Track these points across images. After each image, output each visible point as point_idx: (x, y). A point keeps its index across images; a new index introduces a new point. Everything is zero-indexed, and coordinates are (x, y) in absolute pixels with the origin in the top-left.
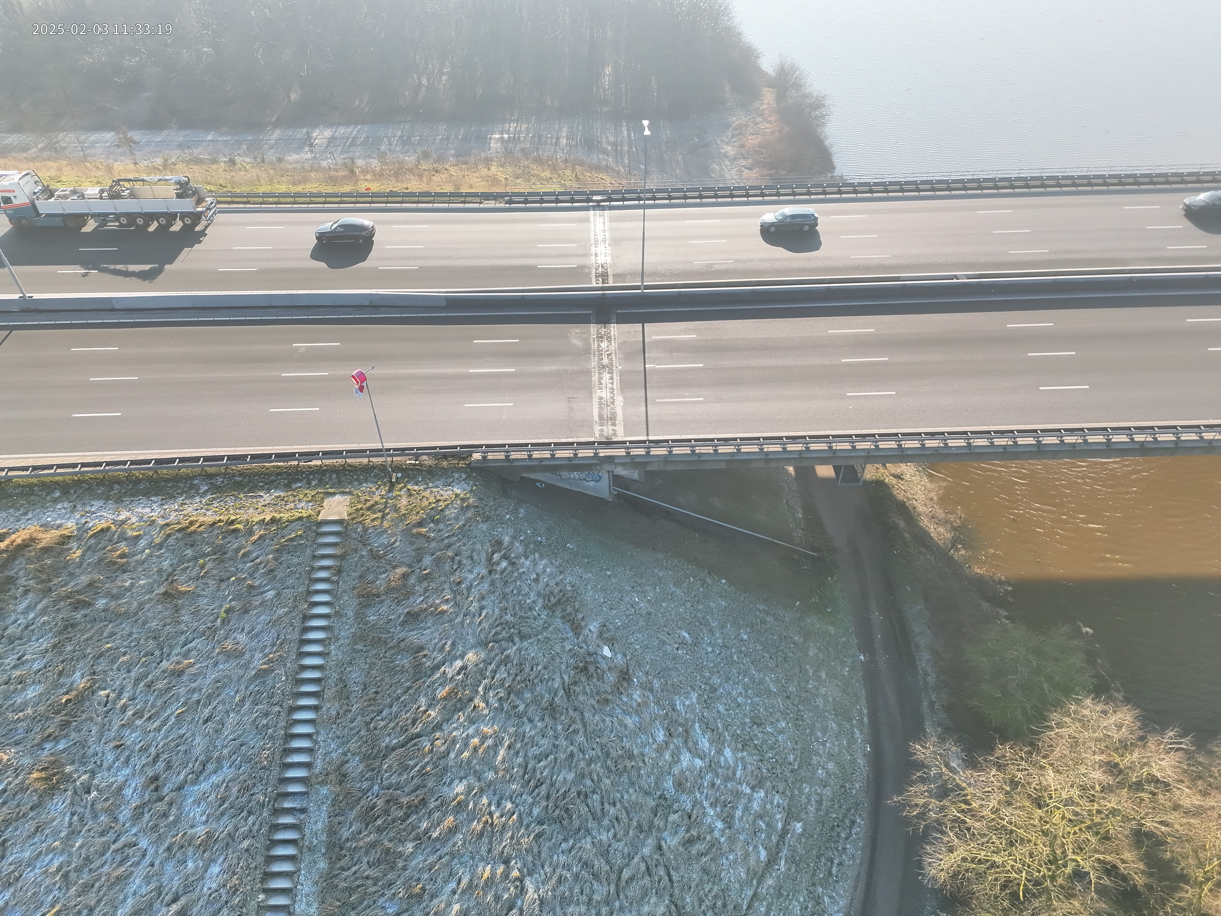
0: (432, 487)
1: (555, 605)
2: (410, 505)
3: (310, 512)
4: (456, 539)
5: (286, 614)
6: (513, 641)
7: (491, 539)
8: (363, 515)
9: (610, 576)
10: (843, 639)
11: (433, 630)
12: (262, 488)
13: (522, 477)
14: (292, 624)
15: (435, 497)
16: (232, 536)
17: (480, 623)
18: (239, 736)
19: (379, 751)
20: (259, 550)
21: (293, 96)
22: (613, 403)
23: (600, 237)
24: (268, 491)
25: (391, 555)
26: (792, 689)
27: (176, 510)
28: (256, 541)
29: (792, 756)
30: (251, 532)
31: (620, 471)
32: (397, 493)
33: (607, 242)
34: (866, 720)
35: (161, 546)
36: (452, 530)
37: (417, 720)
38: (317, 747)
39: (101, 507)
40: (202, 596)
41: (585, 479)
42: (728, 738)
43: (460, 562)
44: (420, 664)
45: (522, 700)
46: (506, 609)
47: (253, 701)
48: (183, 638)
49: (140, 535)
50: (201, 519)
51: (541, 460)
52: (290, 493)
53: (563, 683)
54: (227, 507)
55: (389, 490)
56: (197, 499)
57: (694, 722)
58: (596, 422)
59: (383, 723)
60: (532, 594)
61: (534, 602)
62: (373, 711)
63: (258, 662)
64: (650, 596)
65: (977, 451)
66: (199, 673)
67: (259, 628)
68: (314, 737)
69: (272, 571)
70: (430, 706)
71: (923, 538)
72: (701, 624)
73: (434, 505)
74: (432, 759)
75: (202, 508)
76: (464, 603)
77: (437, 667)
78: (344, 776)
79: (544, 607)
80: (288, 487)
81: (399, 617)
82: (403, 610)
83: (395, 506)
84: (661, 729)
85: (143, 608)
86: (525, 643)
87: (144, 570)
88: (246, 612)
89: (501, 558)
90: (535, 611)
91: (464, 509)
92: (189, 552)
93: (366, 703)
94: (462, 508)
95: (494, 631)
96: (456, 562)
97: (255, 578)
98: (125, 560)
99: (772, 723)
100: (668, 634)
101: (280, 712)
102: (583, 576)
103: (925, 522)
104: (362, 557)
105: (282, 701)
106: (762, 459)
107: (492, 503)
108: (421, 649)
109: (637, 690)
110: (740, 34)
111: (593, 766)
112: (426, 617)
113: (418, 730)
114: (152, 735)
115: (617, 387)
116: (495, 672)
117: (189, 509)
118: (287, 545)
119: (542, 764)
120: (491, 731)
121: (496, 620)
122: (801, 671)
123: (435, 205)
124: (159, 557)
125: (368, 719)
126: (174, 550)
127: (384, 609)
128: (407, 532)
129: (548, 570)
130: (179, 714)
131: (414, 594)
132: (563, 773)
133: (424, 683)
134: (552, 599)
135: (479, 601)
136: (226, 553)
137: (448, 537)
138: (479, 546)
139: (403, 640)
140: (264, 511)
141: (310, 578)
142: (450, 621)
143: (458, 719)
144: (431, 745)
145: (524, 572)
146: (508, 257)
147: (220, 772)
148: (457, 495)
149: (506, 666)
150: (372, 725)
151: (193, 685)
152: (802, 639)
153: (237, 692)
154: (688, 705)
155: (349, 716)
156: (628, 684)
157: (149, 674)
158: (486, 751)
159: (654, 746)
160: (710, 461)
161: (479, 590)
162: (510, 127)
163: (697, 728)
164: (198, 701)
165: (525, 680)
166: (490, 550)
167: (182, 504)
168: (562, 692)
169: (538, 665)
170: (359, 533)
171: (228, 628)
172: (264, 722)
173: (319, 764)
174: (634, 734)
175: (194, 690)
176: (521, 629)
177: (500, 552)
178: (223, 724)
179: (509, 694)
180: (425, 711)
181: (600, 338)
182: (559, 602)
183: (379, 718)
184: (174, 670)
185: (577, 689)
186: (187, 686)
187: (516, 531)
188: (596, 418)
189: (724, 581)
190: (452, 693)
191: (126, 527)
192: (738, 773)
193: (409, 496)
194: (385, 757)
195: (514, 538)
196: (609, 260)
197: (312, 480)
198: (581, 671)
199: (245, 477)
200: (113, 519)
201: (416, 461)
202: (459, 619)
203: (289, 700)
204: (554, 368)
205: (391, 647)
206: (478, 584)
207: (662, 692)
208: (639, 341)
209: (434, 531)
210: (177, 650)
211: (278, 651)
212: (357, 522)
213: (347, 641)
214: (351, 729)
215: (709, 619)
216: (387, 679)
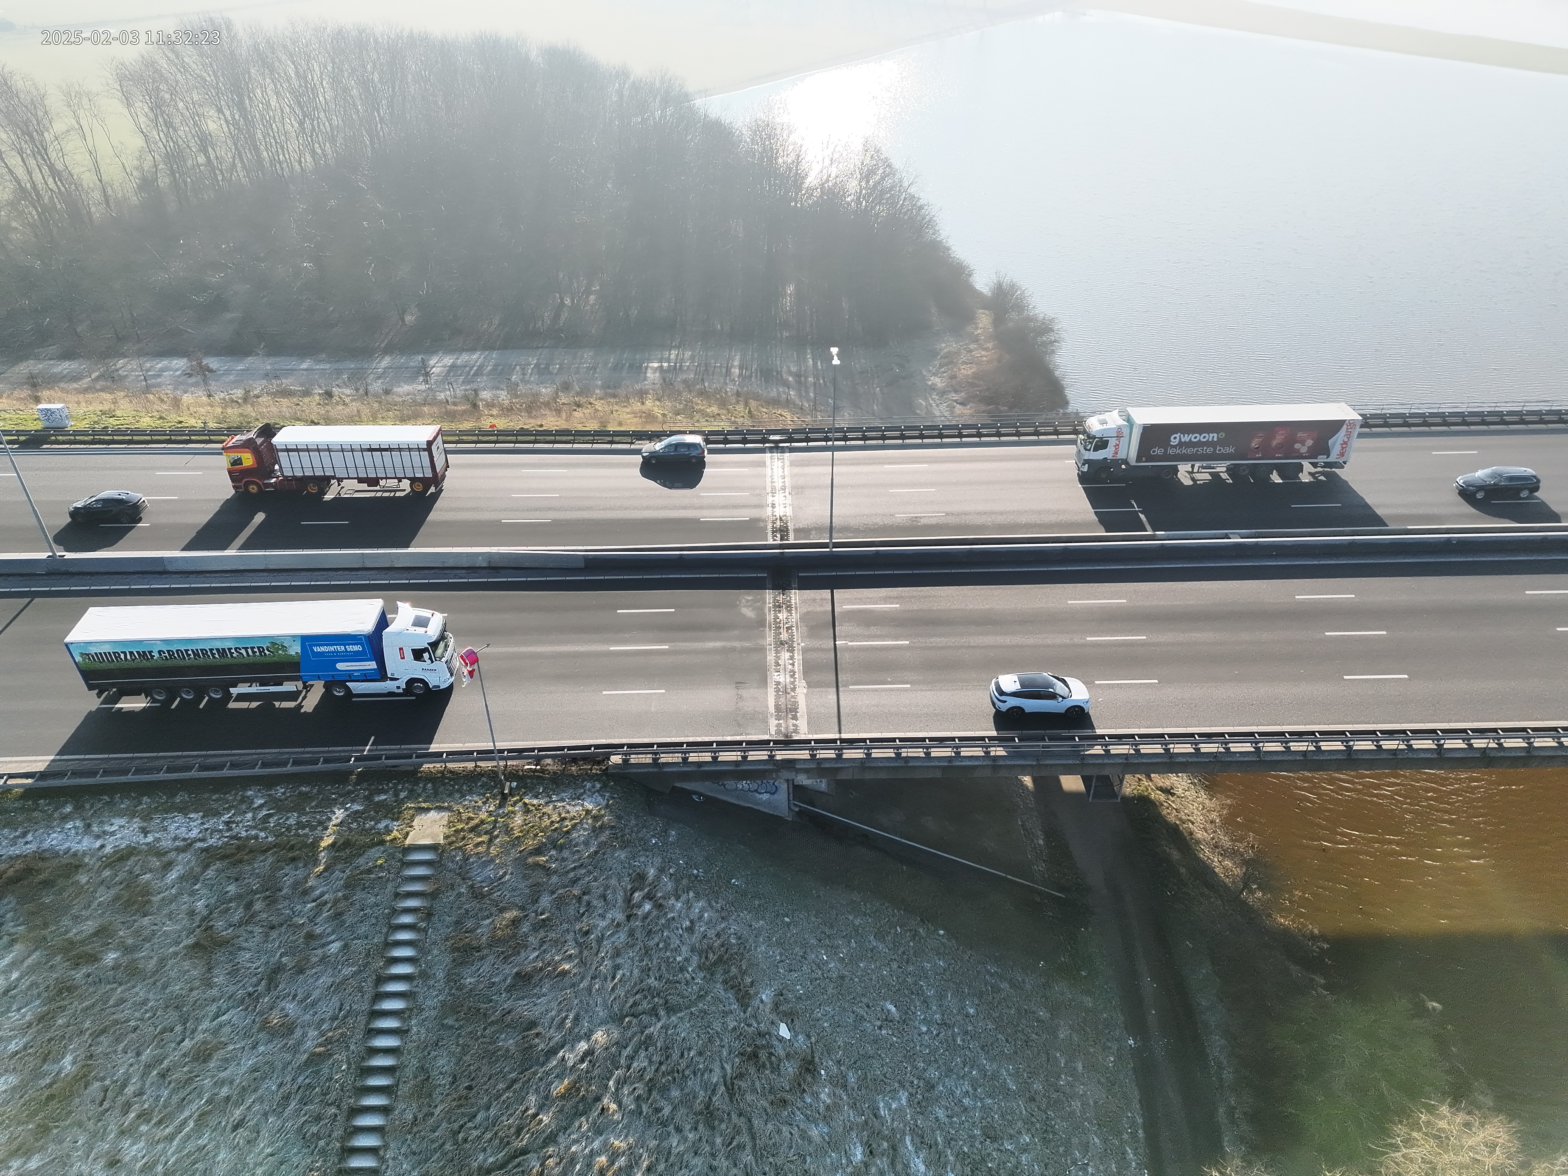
0: (555, 801)
1: (715, 964)
2: (526, 825)
3: (395, 833)
4: (584, 871)
5: (355, 974)
6: (657, 1015)
7: (631, 871)
8: (464, 838)
9: (788, 924)
10: (1105, 1015)
11: (549, 997)
12: (334, 802)
13: (674, 788)
14: (360, 989)
15: (560, 814)
16: (290, 866)
17: (613, 989)
18: (280, 1149)
20: (325, 885)
21: (408, 319)
22: (794, 690)
23: (778, 484)
24: (342, 805)
25: (499, 893)
26: (1037, 1086)
27: (220, 831)
28: (321, 873)
30: (315, 862)
31: (803, 780)
32: (510, 808)
33: (787, 490)
34: (1141, 1133)
35: (195, 879)
36: (579, 859)
37: (523, 1128)
38: (384, 1167)
39: (123, 826)
40: (244, 949)
41: (756, 791)
42: (951, 1158)
43: (588, 904)
44: (531, 1047)
45: (668, 1099)
46: (649, 969)
47: (301, 1099)
48: (214, 1008)
51: (700, 764)
52: (370, 808)
53: (724, 1077)
54: (287, 826)
55: (500, 804)
56: (249, 816)
57: (904, 1133)
58: (771, 715)
59: (475, 1133)
60: (684, 949)
61: (686, 960)
62: (463, 1115)
63: (311, 1042)
64: (843, 953)
65: (1270, 758)
66: (232, 1059)
67: (316, 994)
68: (381, 1153)
69: (340, 914)
70: (541, 1108)
71: (1204, 873)
72: (912, 993)
73: (557, 825)
75: (254, 829)
76: (593, 961)
77: (553, 1052)
79: (700, 967)
80: (368, 800)
81: (505, 980)
82: (510, 970)
83: (507, 826)
84: (858, 1144)
85: (165, 966)
86: (673, 1018)
87: (171, 913)
88: (301, 971)
89: (643, 898)
90: (688, 972)
91: (596, 831)
92: (232, 889)
93: (454, 1103)
94: (594, 829)
95: (631, 1001)
96: (584, 903)
97: (316, 924)
98: (146, 899)
99: (1011, 1137)
100: (868, 1006)
101: (336, 1116)
102: (753, 923)
103: (1206, 853)
104: (460, 895)
105: (341, 1100)
106: (988, 765)
107: (633, 822)
108: (533, 1024)
109: (825, 1087)
110: (948, 249)
112: (541, 980)
113: (524, 1143)
114: (160, 1147)
115: (799, 670)
116: (631, 1058)
118: (362, 879)
120: (623, 1145)
121: (636, 984)
122: (1048, 1060)
123: (576, 446)
124: (192, 895)
125: (456, 1126)
126: (213, 885)
127: (486, 968)
128: (521, 861)
129: (706, 915)
131: (526, 947)
133: (535, 1073)
134: (711, 955)
135: (613, 957)
136: (280, 890)
137: (575, 868)
138: (613, 882)
139: (509, 1012)
140: (334, 833)
141: (389, 923)
142: (573, 985)
143: (580, 1127)
144: (541, 1166)
145: (673, 918)
146: (664, 508)
148: (588, 812)
149: (646, 1050)
150: (461, 1135)
151: (222, 1074)
152: (1048, 1015)
153: (280, 1086)
154: (896, 1109)
155: (431, 1122)
156: (813, 1077)
157: (164, 1059)
159: (849, 1170)
160: (920, 767)
161: (613, 943)
162: (670, 354)
163: (908, 1143)
164: (228, 1099)
165: (672, 1071)
166: (629, 887)
168: (723, 1088)
169: (690, 1049)
170: (457, 863)
171: (275, 994)
172: (314, 1129)
174: (820, 1152)
175: (223, 1083)
176: (669, 997)
177: (642, 889)
178: (258, 1132)
179: (650, 1091)
180: (535, 1115)
181: (778, 607)
182: (720, 958)
183: (470, 1125)
184: (198, 1053)
185: (743, 1084)
186: (213, 1077)
187: (664, 861)
188: (772, 709)
189: (942, 932)
190: (573, 1088)
193: (525, 812)
195: (661, 870)
196: (789, 512)
197: (401, 790)
198: (749, 1059)
199: (313, 787)
200: (137, 843)
201: (536, 765)
202: (584, 984)
203: (351, 1097)
204: (718, 644)
205: (492, 1021)
206: (612, 935)
207: (859, 1089)
208: (827, 611)
209: (556, 860)
210: (205, 1025)
211: (339, 1027)
212: (455, 849)
213: (433, 1013)
214: (433, 1141)
215: (922, 986)
216: (484, 1069)
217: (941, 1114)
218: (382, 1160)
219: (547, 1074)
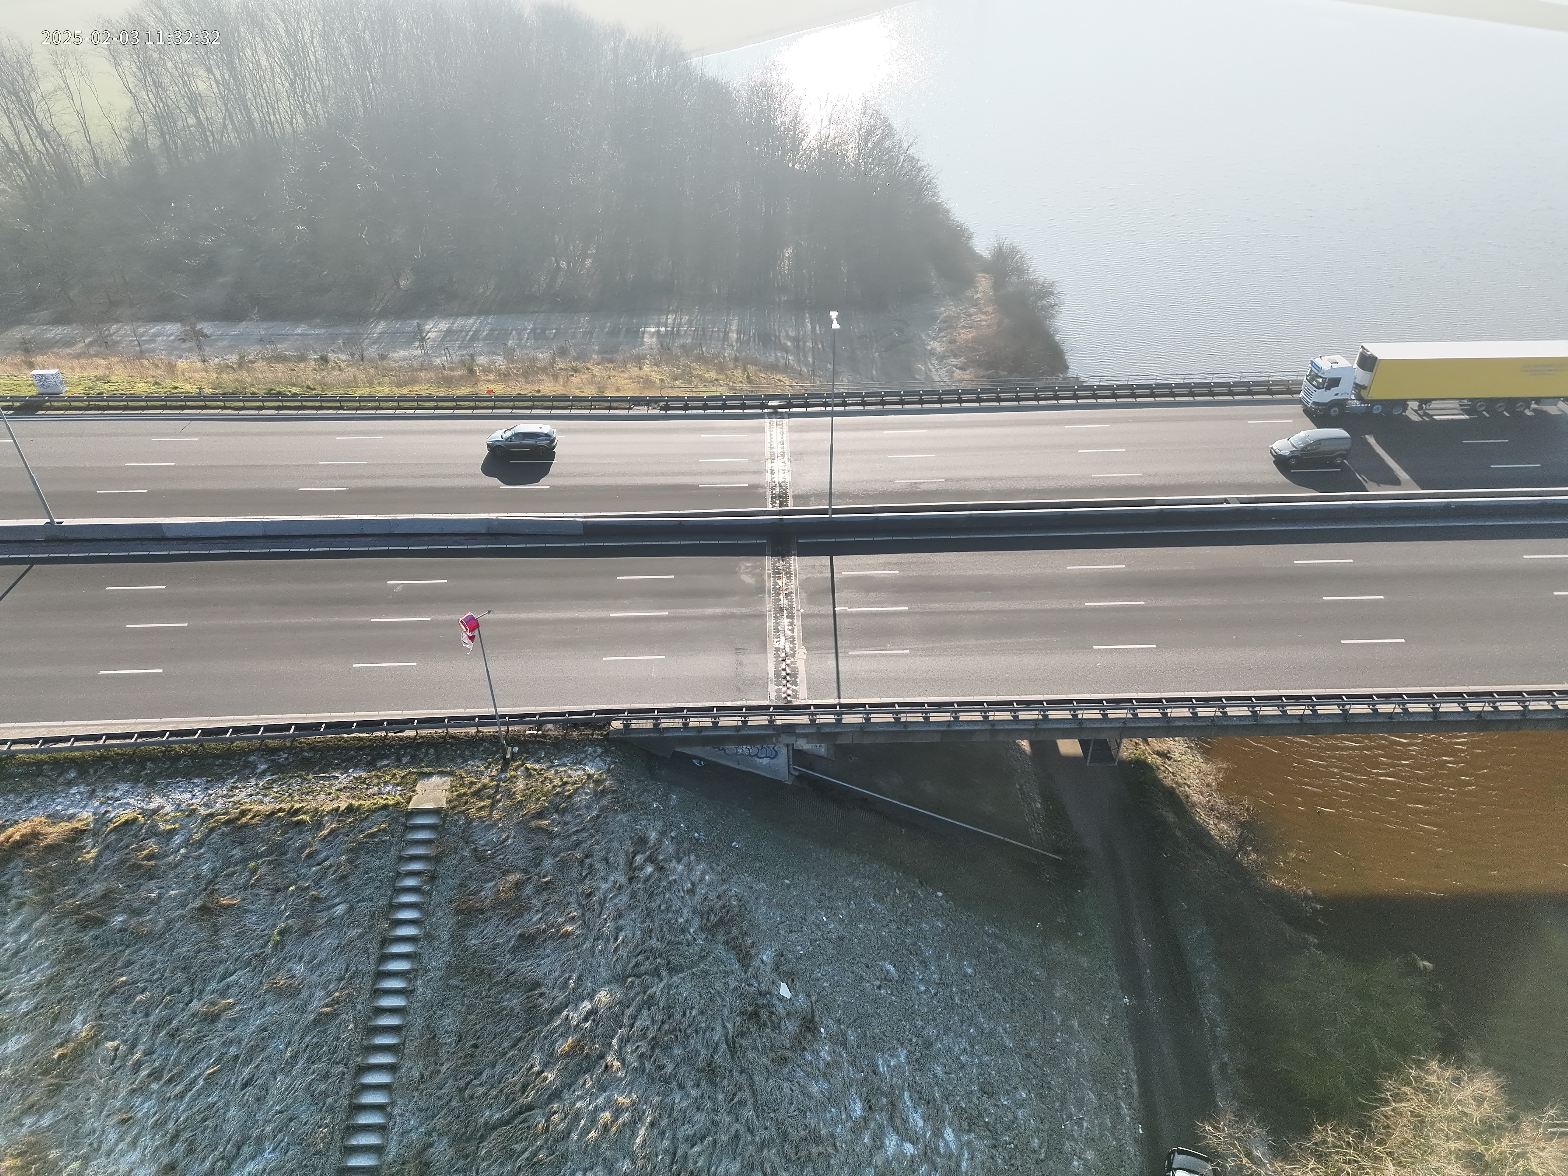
0: (557, 766)
1: (716, 925)
2: (528, 789)
3: (398, 797)
4: (586, 835)
5: (360, 936)
6: (659, 975)
7: (633, 835)
8: (466, 803)
9: (789, 886)
10: (1101, 975)
11: (553, 958)
12: (337, 767)
13: (675, 752)
14: (366, 951)
15: (562, 779)
16: (294, 830)
17: (616, 950)
18: (288, 1107)
19: (476, 1130)
20: (330, 849)
21: (403, 283)
22: (793, 655)
23: (778, 450)
24: (345, 770)
25: (502, 857)
26: (1034, 1043)
27: (224, 796)
28: (326, 837)
29: (1036, 1141)
30: (319, 826)
31: (803, 745)
32: (512, 773)
33: (786, 456)
34: (1135, 1089)
35: (201, 843)
36: (581, 823)
37: (528, 1085)
38: (391, 1123)
39: (127, 791)
40: (250, 912)
41: (756, 755)
42: (949, 1113)
43: (591, 866)
44: (535, 1006)
45: (671, 1057)
46: (651, 931)
47: (309, 1058)
48: (221, 969)
49: (175, 829)
50: (256, 807)
51: (700, 729)
52: (373, 773)
53: (726, 1034)
54: (290, 791)
55: (502, 769)
56: (253, 782)
57: (903, 1090)
58: (771, 681)
59: (481, 1090)
60: (685, 910)
61: (687, 921)
62: (469, 1072)
63: (319, 1003)
64: (842, 914)
65: (1266, 722)
66: (240, 1019)
67: (322, 955)
68: (389, 1109)
69: (344, 877)
70: (546, 1065)
71: (1200, 835)
72: (911, 953)
73: (559, 790)
74: (547, 1140)
75: (258, 793)
76: (595, 923)
77: (558, 1011)
78: (427, 1165)
79: (702, 929)
80: (371, 765)
81: (509, 941)
82: (514, 931)
83: (509, 790)
84: (858, 1100)
85: (172, 928)
86: (675, 978)
87: (177, 877)
88: (308, 933)
89: (645, 861)
90: (690, 933)
91: (598, 796)
92: (237, 852)
93: (460, 1062)
94: (596, 793)
95: (633, 962)
96: (587, 866)
97: (321, 887)
98: (152, 863)
99: (1008, 1093)
100: (867, 967)
101: (344, 1074)
102: (754, 885)
103: (1202, 816)
104: (463, 858)
105: (348, 1058)
106: (986, 730)
107: (634, 787)
108: (537, 985)
109: (825, 1044)
110: (948, 212)
111: (765, 1152)
112: (544, 941)
113: (530, 1099)
114: (171, 1104)
115: (799, 636)
116: (634, 1018)
117: (241, 795)
118: (367, 843)
119: (696, 1149)
120: (627, 1101)
121: (638, 945)
122: (1045, 1018)
123: (573, 411)
124: (197, 858)
125: (462, 1083)
126: (218, 849)
127: (489, 929)
128: (523, 825)
129: (707, 878)
130: (209, 1074)
131: (529, 909)
132: (725, 1162)
133: (540, 1032)
134: (712, 917)
135: (615, 919)
136: (285, 854)
137: (577, 832)
138: (616, 845)
139: (513, 973)
140: (338, 797)
141: (394, 886)
142: (576, 947)
143: (584, 1084)
144: (546, 1121)
145: (675, 881)
146: (663, 474)
147: (259, 1159)
148: (590, 776)
149: (649, 1009)
150: (467, 1092)
151: (230, 1034)
152: (1045, 975)
153: (289, 1044)
154: (895, 1066)
155: (437, 1079)
156: (813, 1036)
157: (173, 1019)
158: (620, 1131)
159: (849, 1124)
160: (919, 732)
161: (616, 904)
162: (667, 319)
163: (907, 1099)
164: (237, 1057)
165: (675, 1029)
166: (631, 850)
167: (233, 787)
168: (724, 1046)
169: (692, 1008)
170: (460, 827)
171: (282, 955)
172: (323, 1087)
173: (393, 1149)
174: (822, 1107)
175: (231, 1042)
176: (671, 958)
177: (644, 852)
178: (267, 1090)
179: (653, 1048)
180: (540, 1073)
181: (777, 573)
182: (721, 919)
183: (477, 1082)
184: (206, 1014)
185: (744, 1042)
186: (222, 1036)
187: (665, 825)
188: (772, 675)
189: (940, 894)
190: (578, 1046)
191: (158, 818)
192: (964, 1164)
193: (527, 777)
194: (483, 1138)
195: (663, 834)
196: (788, 478)
197: (403, 755)
198: (750, 1018)
199: (316, 752)
200: (142, 808)
201: (538, 730)
202: (588, 945)
203: (358, 1055)
204: (718, 611)
205: (496, 982)
206: (615, 897)
207: (859, 1047)
208: (827, 578)
209: (559, 823)
210: (213, 986)
211: (346, 988)
212: (459, 812)
213: (439, 974)
214: (439, 1098)
215: (920, 946)
216: (490, 1028)
217: (939, 1070)
218: (390, 1116)
219: (552, 1033)
